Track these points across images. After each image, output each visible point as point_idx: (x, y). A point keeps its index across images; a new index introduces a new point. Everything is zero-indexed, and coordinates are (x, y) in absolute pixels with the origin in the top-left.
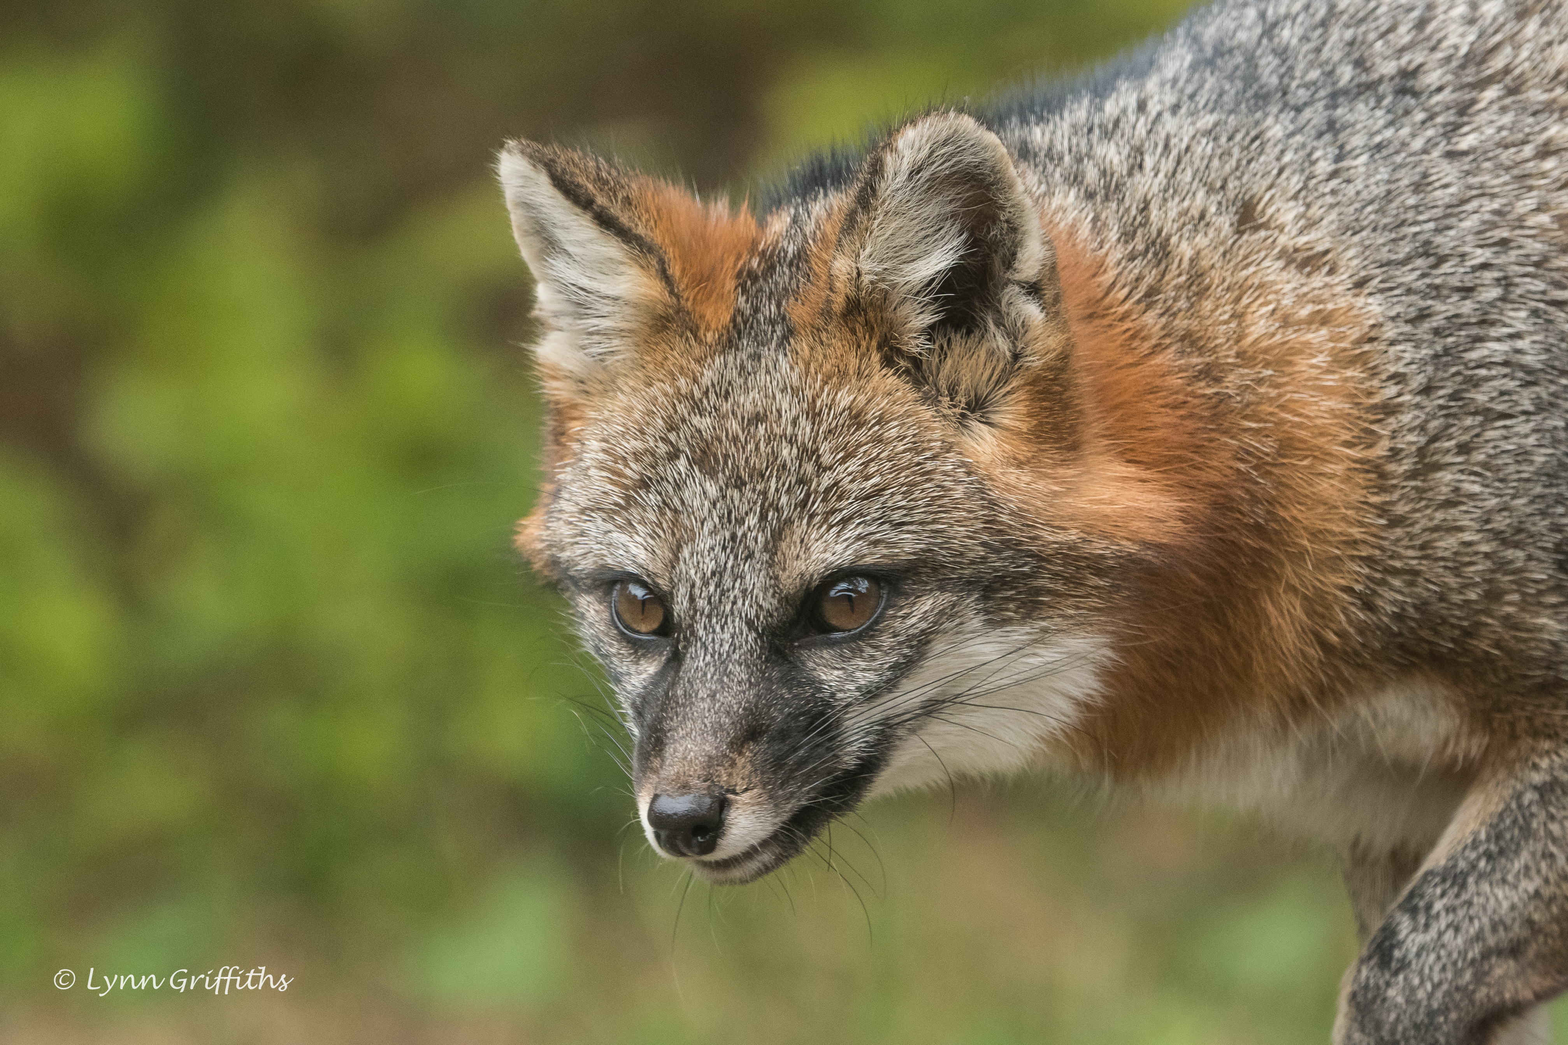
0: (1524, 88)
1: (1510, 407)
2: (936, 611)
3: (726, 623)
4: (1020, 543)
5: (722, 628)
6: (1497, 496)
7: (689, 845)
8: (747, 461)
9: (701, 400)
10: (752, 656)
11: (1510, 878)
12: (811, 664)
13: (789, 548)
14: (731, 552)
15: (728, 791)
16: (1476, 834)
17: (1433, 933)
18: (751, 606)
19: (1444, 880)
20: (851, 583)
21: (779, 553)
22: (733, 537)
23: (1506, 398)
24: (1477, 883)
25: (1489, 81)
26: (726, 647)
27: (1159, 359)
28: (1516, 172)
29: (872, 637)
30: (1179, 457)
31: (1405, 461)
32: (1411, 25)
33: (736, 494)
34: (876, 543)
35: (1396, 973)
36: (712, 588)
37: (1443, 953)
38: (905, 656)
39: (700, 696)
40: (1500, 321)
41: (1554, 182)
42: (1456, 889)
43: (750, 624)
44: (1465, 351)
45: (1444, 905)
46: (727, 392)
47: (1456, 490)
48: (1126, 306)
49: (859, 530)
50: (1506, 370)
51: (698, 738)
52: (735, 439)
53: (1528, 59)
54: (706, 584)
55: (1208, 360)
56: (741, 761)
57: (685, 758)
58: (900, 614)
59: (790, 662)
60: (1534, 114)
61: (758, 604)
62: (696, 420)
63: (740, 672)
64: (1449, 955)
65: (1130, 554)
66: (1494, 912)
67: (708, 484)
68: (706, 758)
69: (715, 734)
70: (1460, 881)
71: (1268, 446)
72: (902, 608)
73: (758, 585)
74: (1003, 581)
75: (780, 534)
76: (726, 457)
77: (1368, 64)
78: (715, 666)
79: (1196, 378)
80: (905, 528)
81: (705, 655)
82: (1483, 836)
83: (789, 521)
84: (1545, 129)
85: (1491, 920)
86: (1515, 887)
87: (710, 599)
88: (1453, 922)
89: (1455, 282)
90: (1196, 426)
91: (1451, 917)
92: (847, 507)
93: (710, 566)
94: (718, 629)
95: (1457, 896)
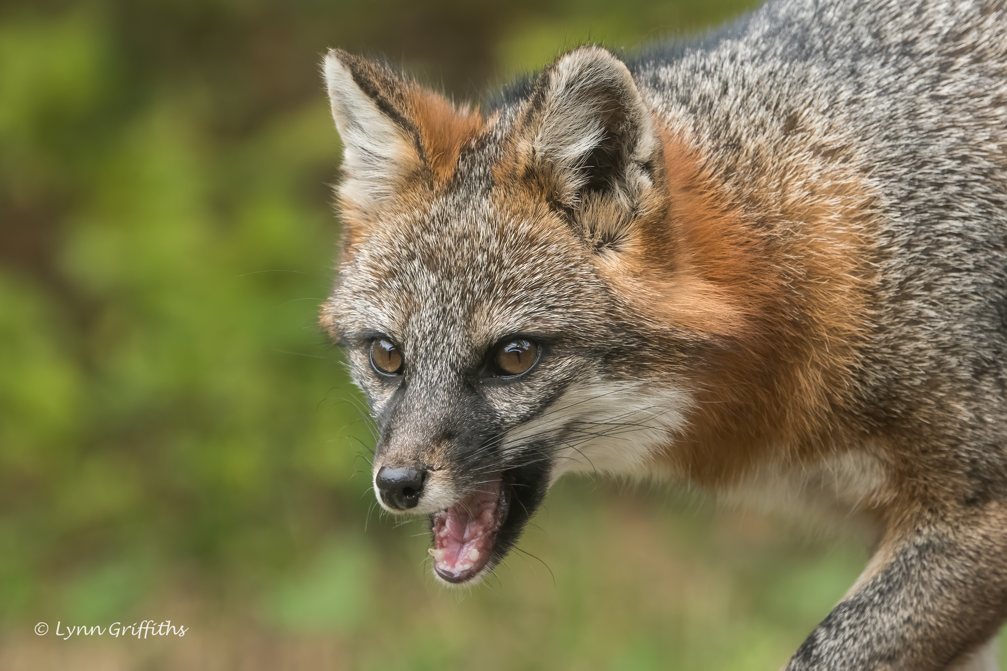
0: (984, 59)
1: (960, 264)
2: (573, 367)
3: (436, 363)
4: (632, 327)
5: (434, 367)
6: (946, 320)
7: (401, 500)
8: (456, 263)
9: (429, 225)
10: (452, 386)
11: (893, 608)
12: (489, 397)
13: (479, 318)
14: (442, 319)
15: (428, 467)
16: (875, 578)
17: (839, 641)
18: (453, 355)
19: (851, 609)
20: (518, 343)
21: (473, 321)
22: (444, 310)
23: (957, 258)
24: (871, 610)
25: (962, 52)
26: (435, 379)
27: (731, 214)
28: (976, 114)
29: (529, 380)
30: (742, 276)
31: (891, 290)
32: (912, 13)
33: (448, 283)
34: (536, 319)
35: (813, 664)
36: (428, 342)
37: (844, 653)
38: (550, 395)
39: (416, 408)
40: (958, 208)
41: (1002, 123)
42: (857, 615)
43: (452, 366)
44: (934, 224)
45: (849, 624)
46: (447, 220)
47: (919, 314)
48: (713, 179)
49: (526, 309)
50: (960, 239)
51: (412, 434)
52: (450, 249)
53: (988, 40)
54: (424, 339)
55: (764, 214)
56: (438, 450)
57: (402, 445)
58: (548, 367)
59: (477, 394)
60: (991, 77)
61: (457, 354)
62: (426, 237)
63: (443, 396)
64: (849, 655)
65: (703, 340)
66: (880, 629)
67: (431, 276)
68: (416, 446)
69: (423, 431)
70: (861, 609)
71: (801, 272)
72: (550, 363)
73: (458, 341)
74: (618, 352)
75: (474, 309)
76: (443, 260)
77: (882, 36)
78: (427, 390)
79: (755, 226)
80: (556, 310)
81: (421, 383)
82: (879, 580)
83: (480, 302)
84: (997, 88)
85: (878, 634)
86: (896, 614)
87: (427, 348)
88: (853, 634)
89: (931, 178)
90: (754, 257)
91: (852, 631)
92: (519, 293)
93: (428, 327)
94: (431, 367)
95: (858, 618)
